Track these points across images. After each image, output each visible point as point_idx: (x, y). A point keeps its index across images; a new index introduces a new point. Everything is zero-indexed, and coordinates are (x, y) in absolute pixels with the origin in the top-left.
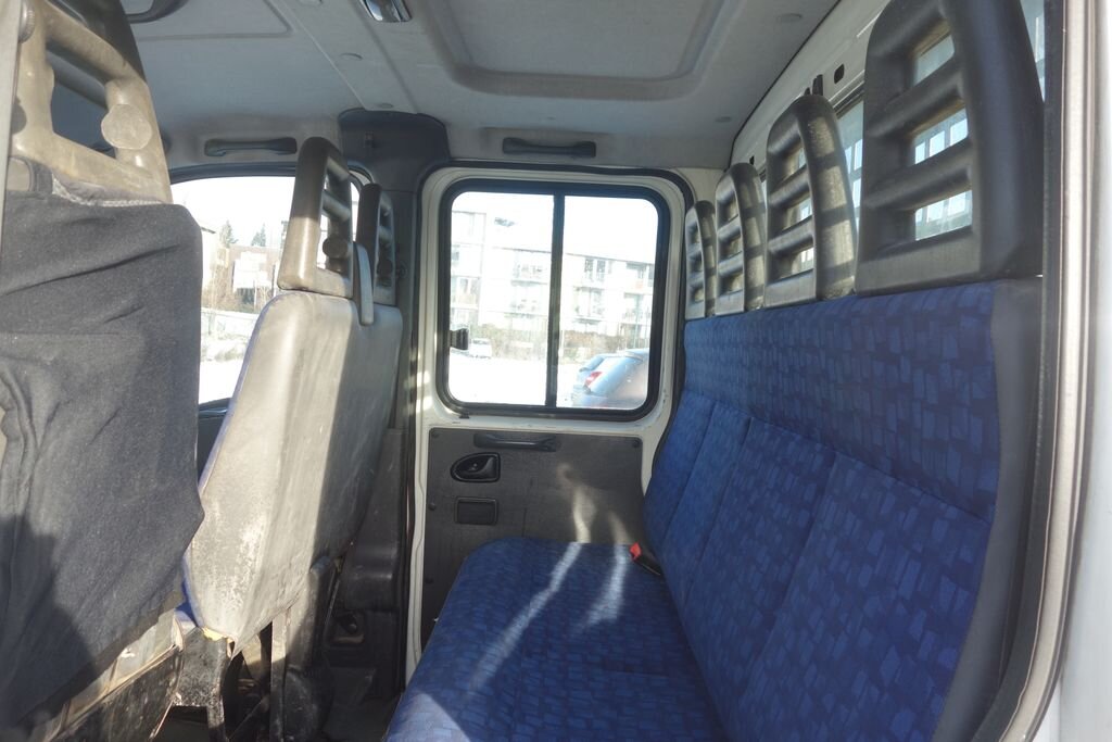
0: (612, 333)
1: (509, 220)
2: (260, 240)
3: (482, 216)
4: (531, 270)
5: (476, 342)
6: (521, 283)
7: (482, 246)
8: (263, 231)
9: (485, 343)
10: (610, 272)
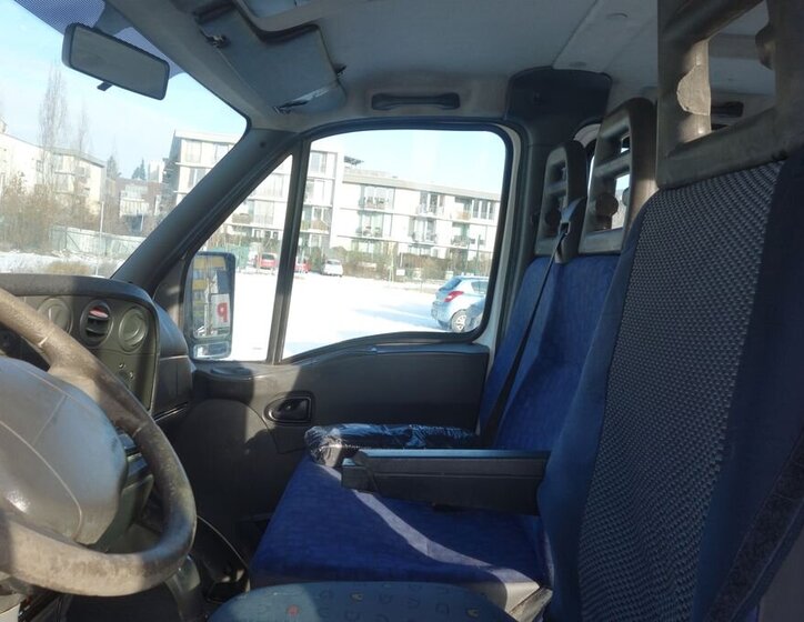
0: (442, 256)
1: (357, 158)
2: (140, 173)
3: (333, 156)
4: (374, 201)
5: (329, 263)
6: (366, 213)
7: (334, 181)
8: (142, 166)
9: (336, 263)
10: (441, 205)
